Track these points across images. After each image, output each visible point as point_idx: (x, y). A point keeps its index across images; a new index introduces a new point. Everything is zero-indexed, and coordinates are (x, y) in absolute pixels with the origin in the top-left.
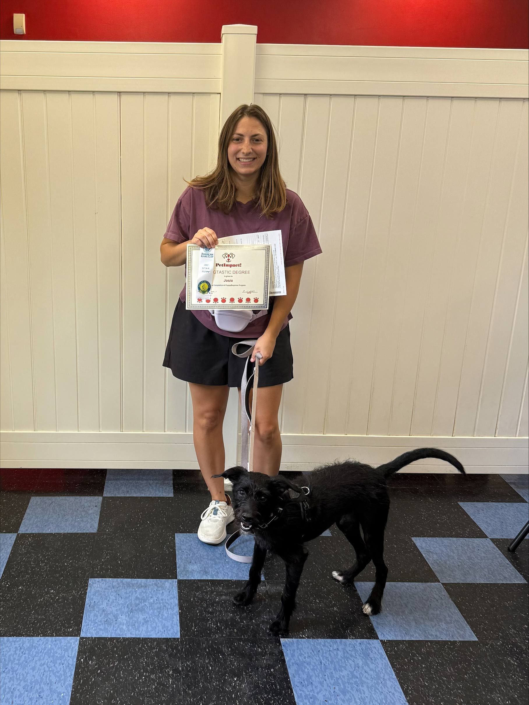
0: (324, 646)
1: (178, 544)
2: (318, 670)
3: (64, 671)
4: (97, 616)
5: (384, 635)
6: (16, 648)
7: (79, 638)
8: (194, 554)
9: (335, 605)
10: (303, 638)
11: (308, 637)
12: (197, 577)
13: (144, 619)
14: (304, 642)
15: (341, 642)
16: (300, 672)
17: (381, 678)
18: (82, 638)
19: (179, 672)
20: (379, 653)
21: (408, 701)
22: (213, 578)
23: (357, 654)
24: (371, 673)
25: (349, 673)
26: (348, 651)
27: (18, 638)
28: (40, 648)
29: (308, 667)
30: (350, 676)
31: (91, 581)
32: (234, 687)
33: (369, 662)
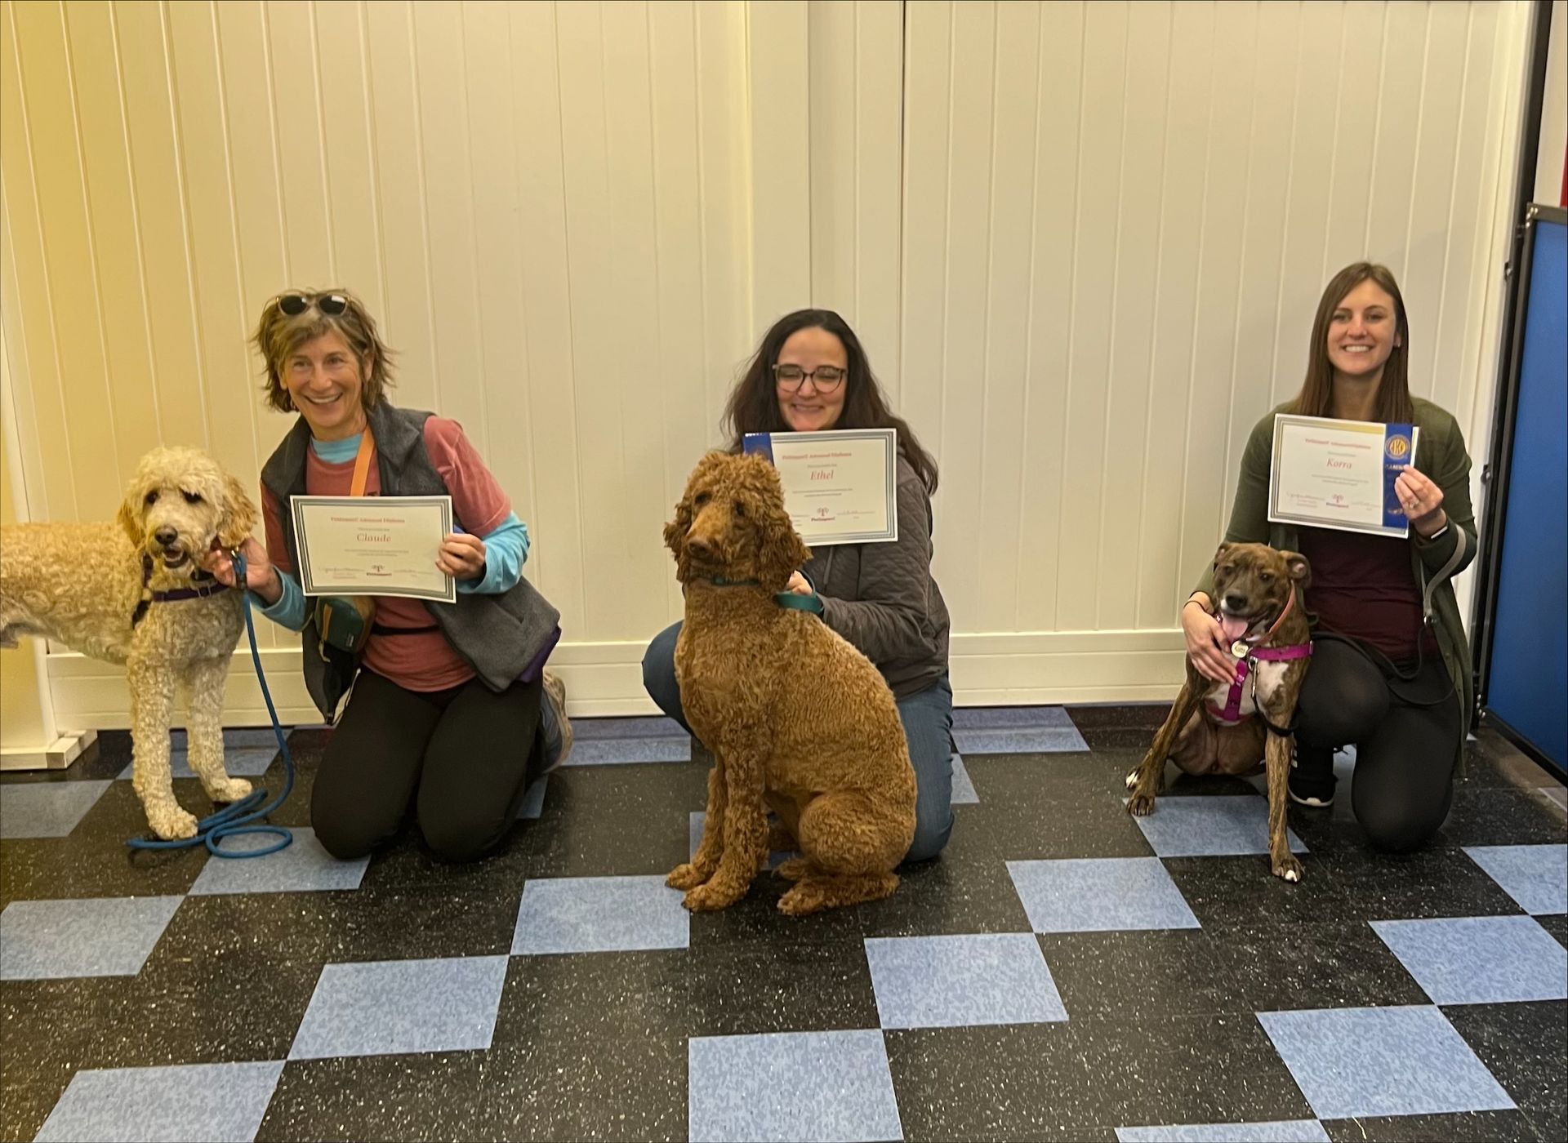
0: (939, 944)
2: (923, 975)
3: (483, 998)
4: (541, 928)
5: (1043, 927)
6: (394, 975)
7: (507, 956)
9: (967, 893)
10: (904, 936)
11: (912, 935)
13: (627, 928)
14: (906, 942)
15: (967, 940)
16: (892, 978)
17: (1026, 979)
18: (514, 957)
19: (686, 989)
20: (1030, 950)
21: (1065, 1005)
23: (992, 952)
24: (1011, 973)
25: (975, 976)
26: (979, 949)
27: (397, 963)
28: (437, 973)
30: (975, 978)
31: (528, 883)
32: (779, 1001)
33: (1010, 961)
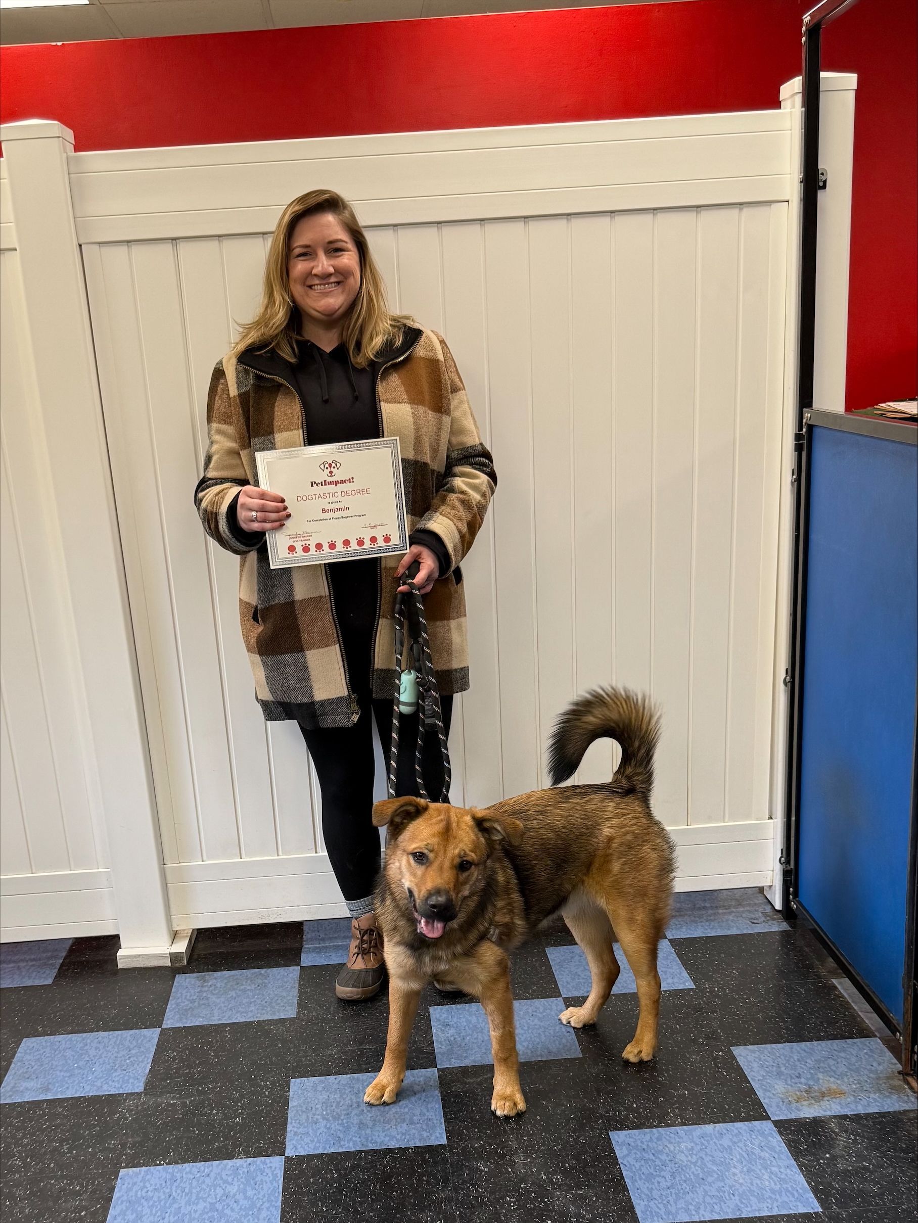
0: (190, 1172)
1: (21, 1053)
2: (159, 1207)
5: (296, 1149)
8: (42, 1065)
10: (160, 1164)
11: (167, 1164)
12: (28, 1097)
14: (159, 1171)
17: (256, 1207)
20: (272, 1174)
22: (57, 1096)
23: (235, 1179)
24: (245, 1202)
25: (208, 1206)
26: (224, 1177)
29: (145, 1203)
